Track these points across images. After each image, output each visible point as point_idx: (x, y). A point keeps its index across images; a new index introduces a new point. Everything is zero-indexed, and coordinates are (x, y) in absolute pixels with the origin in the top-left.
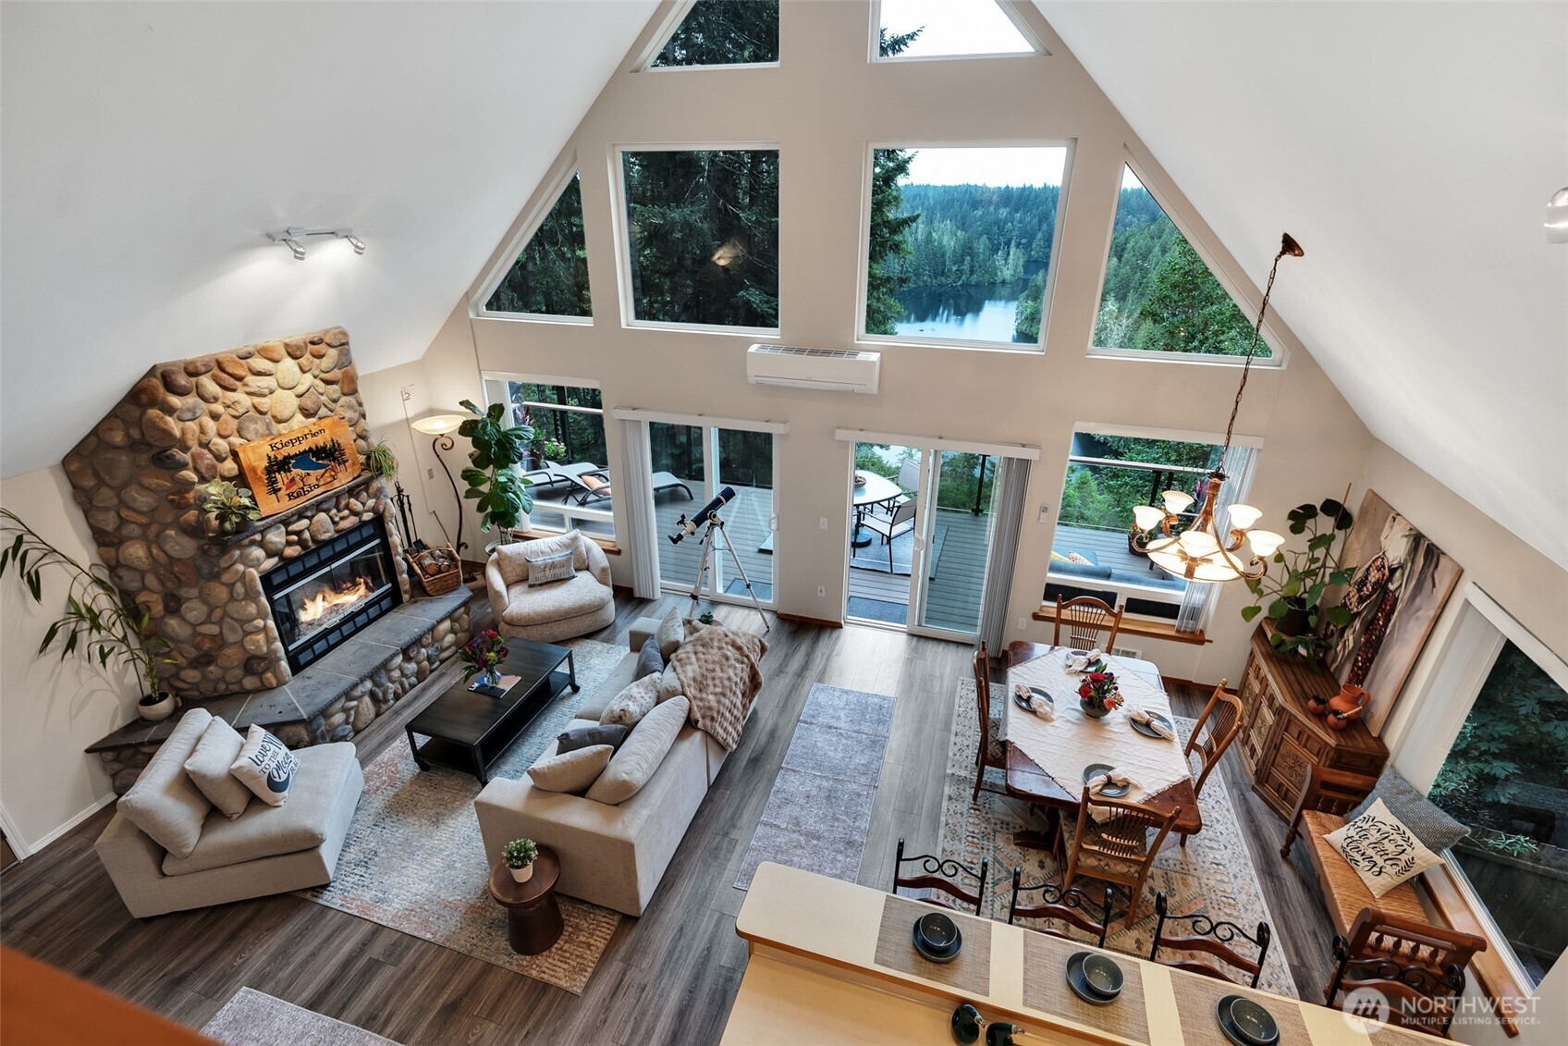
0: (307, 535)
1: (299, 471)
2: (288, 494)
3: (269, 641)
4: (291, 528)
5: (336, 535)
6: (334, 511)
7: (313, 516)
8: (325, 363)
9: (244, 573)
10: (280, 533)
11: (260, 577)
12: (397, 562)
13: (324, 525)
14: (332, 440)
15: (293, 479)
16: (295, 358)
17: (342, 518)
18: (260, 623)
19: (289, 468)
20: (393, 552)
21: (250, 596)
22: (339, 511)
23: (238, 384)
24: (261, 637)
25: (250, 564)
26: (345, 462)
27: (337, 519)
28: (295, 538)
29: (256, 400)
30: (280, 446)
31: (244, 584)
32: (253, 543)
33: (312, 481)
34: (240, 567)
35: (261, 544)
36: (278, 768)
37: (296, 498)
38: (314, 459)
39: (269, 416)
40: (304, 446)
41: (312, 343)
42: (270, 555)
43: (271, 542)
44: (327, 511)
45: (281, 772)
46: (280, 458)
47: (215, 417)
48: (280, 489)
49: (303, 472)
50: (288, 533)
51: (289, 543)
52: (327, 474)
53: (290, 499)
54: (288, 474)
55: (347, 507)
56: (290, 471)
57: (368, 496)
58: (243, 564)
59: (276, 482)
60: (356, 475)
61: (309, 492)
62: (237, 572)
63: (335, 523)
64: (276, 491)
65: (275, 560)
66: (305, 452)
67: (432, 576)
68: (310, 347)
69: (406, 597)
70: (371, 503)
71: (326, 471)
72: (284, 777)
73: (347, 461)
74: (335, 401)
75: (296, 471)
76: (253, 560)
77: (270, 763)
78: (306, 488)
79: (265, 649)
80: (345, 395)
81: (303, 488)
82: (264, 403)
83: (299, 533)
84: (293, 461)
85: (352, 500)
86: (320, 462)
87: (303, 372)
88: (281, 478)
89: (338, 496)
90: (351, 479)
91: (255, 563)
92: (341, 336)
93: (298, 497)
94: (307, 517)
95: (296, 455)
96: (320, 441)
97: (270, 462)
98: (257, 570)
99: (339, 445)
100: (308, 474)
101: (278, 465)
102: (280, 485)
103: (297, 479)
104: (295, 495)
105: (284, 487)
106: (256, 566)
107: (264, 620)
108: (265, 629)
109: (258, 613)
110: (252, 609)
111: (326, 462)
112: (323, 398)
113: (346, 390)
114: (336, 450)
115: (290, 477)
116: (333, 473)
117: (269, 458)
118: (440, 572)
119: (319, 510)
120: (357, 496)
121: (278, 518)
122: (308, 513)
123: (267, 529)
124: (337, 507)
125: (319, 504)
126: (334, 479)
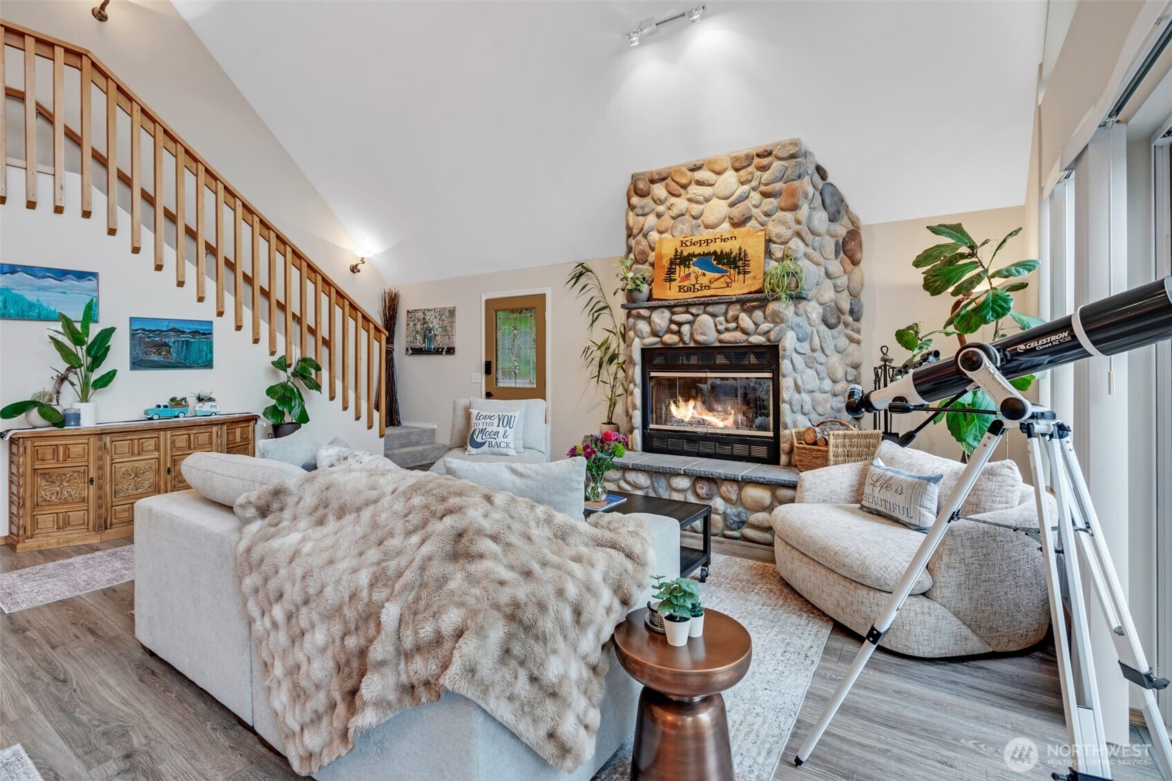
0: (686, 329)
1: (696, 269)
4: (675, 317)
5: (717, 344)
6: (722, 319)
7: (698, 315)
8: (766, 176)
10: (663, 317)
11: (641, 349)
13: (707, 329)
14: (740, 249)
15: (689, 275)
16: (738, 170)
17: (727, 330)
19: (689, 264)
22: (727, 321)
23: (682, 191)
26: (745, 273)
27: (721, 328)
28: (674, 327)
29: (692, 206)
30: (688, 244)
31: (632, 349)
32: (642, 317)
33: (704, 281)
35: (648, 319)
36: (482, 431)
37: (685, 292)
38: (715, 263)
39: (699, 221)
40: (713, 247)
41: (758, 156)
42: (654, 333)
44: (714, 316)
45: (480, 435)
46: (685, 254)
47: (659, 216)
48: (674, 280)
49: (700, 271)
50: (672, 322)
51: (669, 331)
52: (722, 280)
53: (680, 291)
54: (687, 269)
55: (736, 319)
56: (689, 267)
57: (765, 318)
58: (634, 332)
59: (674, 273)
60: (753, 289)
61: (698, 290)
63: (719, 332)
64: (671, 280)
65: (656, 340)
66: (709, 254)
68: (757, 161)
70: (765, 326)
71: (723, 276)
72: (479, 440)
73: (749, 272)
74: (767, 214)
75: (693, 268)
77: (481, 424)
78: (697, 286)
80: (783, 209)
81: (694, 286)
82: (698, 209)
83: (680, 324)
84: (695, 259)
85: (742, 315)
86: (720, 266)
88: (681, 271)
89: (730, 303)
90: (746, 291)
91: (640, 334)
93: (687, 291)
94: (692, 314)
95: (699, 255)
96: (726, 247)
97: (676, 255)
98: (641, 342)
99: (746, 255)
100: (704, 275)
101: (681, 260)
102: (676, 276)
103: (692, 276)
104: (685, 289)
105: (679, 279)
106: (642, 338)
111: (725, 268)
112: (757, 211)
113: (783, 205)
114: (741, 259)
115: (687, 272)
116: (729, 280)
117: (677, 251)
118: (815, 443)
119: (706, 312)
120: (749, 311)
121: (666, 303)
122: (694, 310)
123: (652, 309)
124: (726, 313)
125: (706, 304)
126: (728, 286)
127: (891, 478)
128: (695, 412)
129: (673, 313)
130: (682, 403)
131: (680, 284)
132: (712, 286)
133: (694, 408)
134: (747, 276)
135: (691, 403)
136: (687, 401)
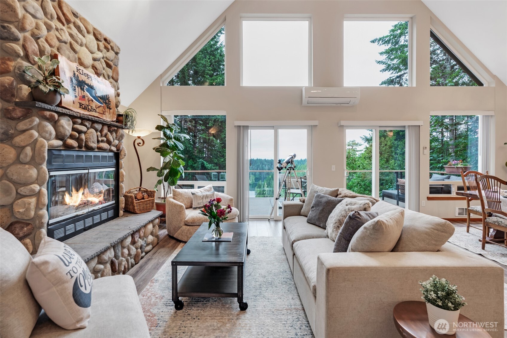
0: (83, 136)
1: (88, 94)
2: (80, 103)
3: (38, 206)
4: (76, 126)
5: (97, 150)
6: (99, 133)
7: (89, 128)
8: (108, 55)
9: (36, 140)
10: (69, 125)
11: (48, 149)
12: (122, 186)
15: (84, 97)
16: (97, 39)
17: (102, 141)
18: (36, 187)
19: (83, 88)
20: (120, 180)
21: (35, 162)
22: (102, 135)
23: (66, 23)
24: (33, 200)
25: (44, 134)
26: (110, 109)
27: (100, 139)
28: (76, 135)
29: (73, 42)
30: (82, 73)
31: (33, 150)
32: (51, 120)
33: (93, 105)
34: (36, 134)
35: (55, 124)
38: (97, 95)
39: (77, 55)
42: (59, 136)
43: (63, 126)
44: (96, 130)
45: (87, 282)
46: (80, 79)
47: (48, 28)
48: (76, 96)
49: (90, 97)
50: (74, 129)
51: (72, 137)
52: (101, 108)
53: (80, 107)
54: (82, 91)
55: (106, 136)
57: (116, 138)
58: (38, 132)
59: (75, 90)
60: (113, 120)
61: (91, 110)
62: (31, 136)
63: (98, 141)
65: (60, 143)
67: (139, 200)
68: (104, 41)
69: (121, 212)
70: (117, 142)
71: (101, 106)
75: (86, 93)
76: (47, 132)
77: (78, 267)
79: (32, 213)
80: (113, 78)
81: (88, 106)
82: (77, 47)
83: (80, 132)
84: (86, 87)
85: (109, 133)
86: (99, 99)
87: (99, 49)
88: (78, 91)
89: (103, 125)
90: (111, 120)
91: (47, 135)
92: (117, 48)
93: (84, 109)
94: (86, 127)
95: (88, 85)
97: (74, 76)
98: (47, 142)
99: (109, 97)
100: (92, 101)
101: (78, 82)
102: (77, 94)
103: (86, 98)
104: (83, 106)
105: (78, 97)
106: (48, 140)
107: (40, 186)
108: (38, 194)
109: (37, 179)
110: (34, 172)
111: (101, 101)
112: (104, 71)
113: (114, 76)
114: (107, 99)
115: (83, 95)
116: (104, 110)
117: (75, 74)
118: (143, 198)
119: (92, 127)
120: (111, 132)
121: (71, 113)
122: (87, 124)
123: (61, 114)
124: (101, 131)
125: (94, 122)
126: (104, 114)
127: (207, 195)
128: (83, 197)
129: (74, 123)
130: (74, 192)
131: (80, 101)
132: (97, 110)
133: (83, 194)
134: (111, 111)
135: (81, 191)
136: (77, 190)
